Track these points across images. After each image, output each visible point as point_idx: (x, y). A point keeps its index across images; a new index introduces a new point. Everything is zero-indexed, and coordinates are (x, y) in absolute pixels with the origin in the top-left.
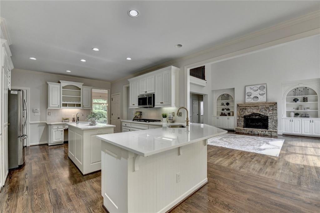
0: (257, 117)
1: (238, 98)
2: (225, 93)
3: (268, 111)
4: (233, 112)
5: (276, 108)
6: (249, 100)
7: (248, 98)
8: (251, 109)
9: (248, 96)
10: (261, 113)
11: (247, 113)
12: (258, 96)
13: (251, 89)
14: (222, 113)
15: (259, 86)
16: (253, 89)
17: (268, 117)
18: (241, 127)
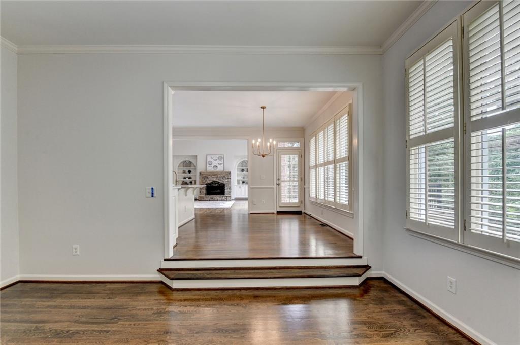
0: (217, 185)
1: (200, 167)
2: (187, 159)
3: (225, 179)
4: (195, 180)
5: (230, 176)
6: (210, 169)
7: (209, 167)
8: (212, 178)
9: (209, 164)
10: (220, 181)
11: (209, 181)
12: (217, 165)
13: (212, 158)
14: (183, 182)
15: (218, 156)
16: (214, 158)
17: (224, 184)
18: (203, 194)
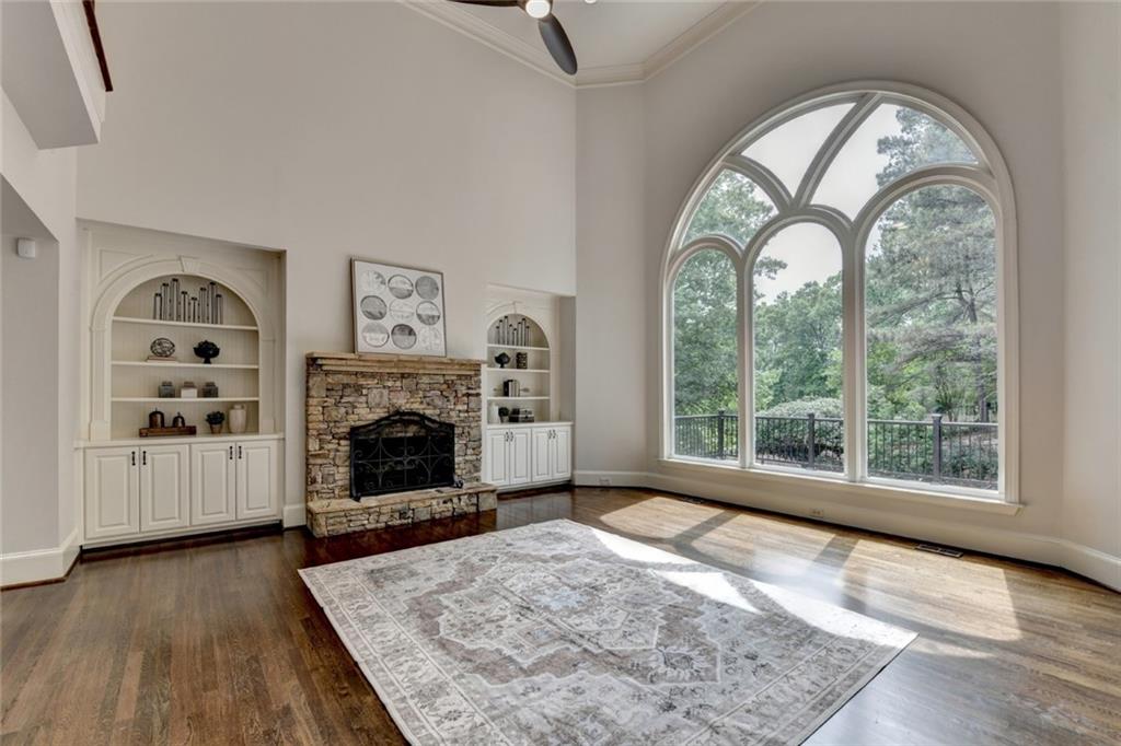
0: (411, 431)
1: (309, 324)
3: (452, 401)
5: (479, 385)
6: (373, 341)
7: (369, 329)
8: (386, 392)
9: (371, 315)
10: (429, 412)
11: (365, 414)
12: (415, 324)
13: (383, 283)
14: (155, 415)
15: (415, 276)
16: (393, 284)
17: (452, 427)
18: (332, 494)
